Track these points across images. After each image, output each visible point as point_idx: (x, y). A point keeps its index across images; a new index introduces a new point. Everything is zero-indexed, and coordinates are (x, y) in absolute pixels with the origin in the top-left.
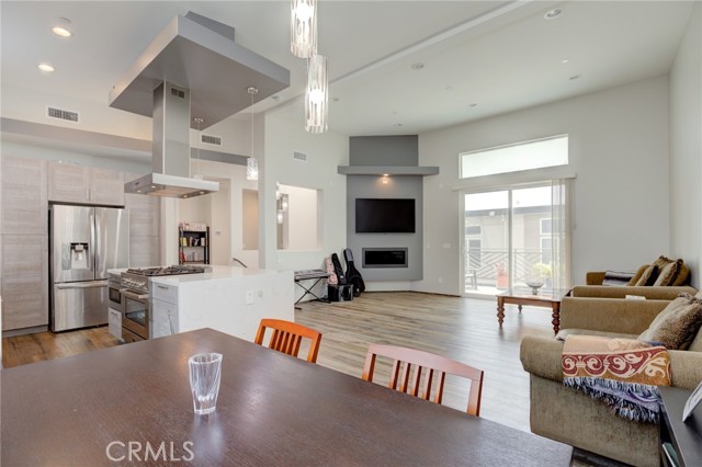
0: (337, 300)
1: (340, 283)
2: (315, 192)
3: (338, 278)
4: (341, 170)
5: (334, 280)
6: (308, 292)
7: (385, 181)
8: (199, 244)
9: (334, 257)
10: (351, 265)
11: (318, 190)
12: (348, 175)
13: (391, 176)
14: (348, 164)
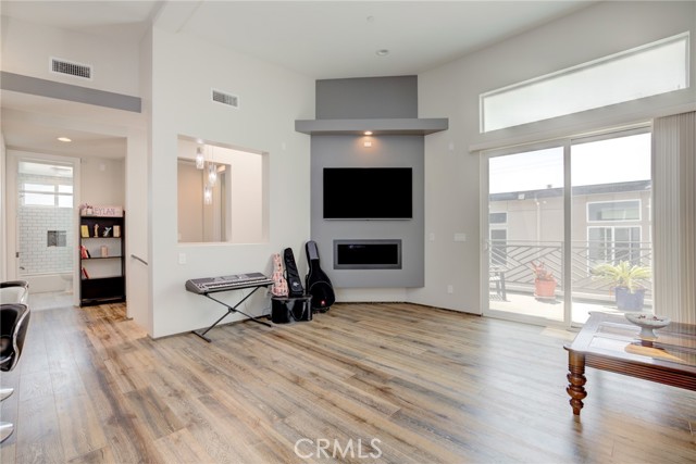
0: (286, 321)
1: (291, 295)
2: (260, 157)
3: (290, 286)
4: (300, 126)
5: (282, 289)
6: (232, 310)
7: (368, 142)
8: (111, 234)
9: (288, 254)
10: (315, 265)
11: (265, 154)
12: (314, 135)
13: (378, 134)
14: (314, 118)
